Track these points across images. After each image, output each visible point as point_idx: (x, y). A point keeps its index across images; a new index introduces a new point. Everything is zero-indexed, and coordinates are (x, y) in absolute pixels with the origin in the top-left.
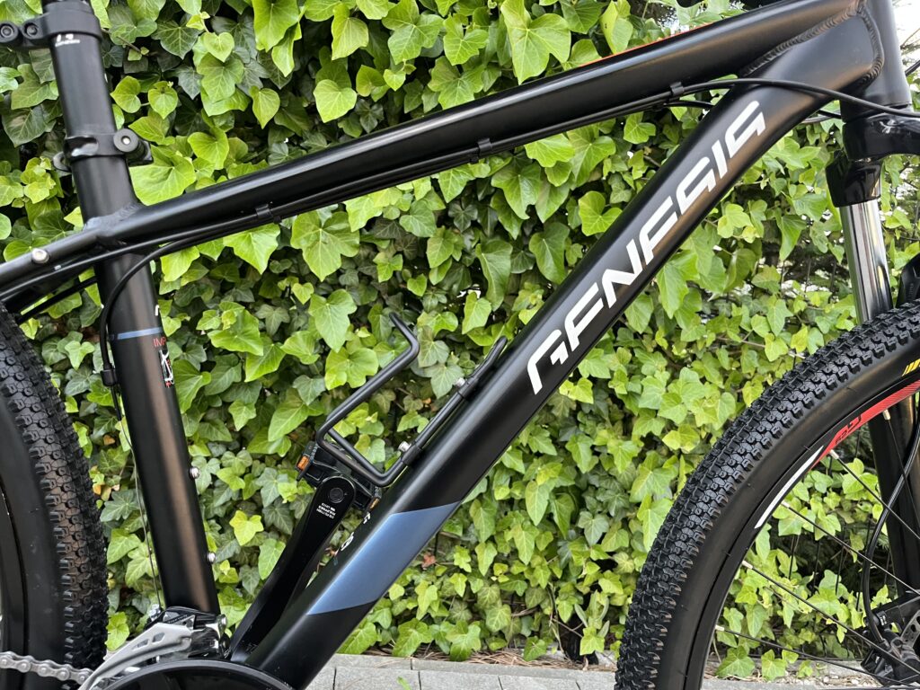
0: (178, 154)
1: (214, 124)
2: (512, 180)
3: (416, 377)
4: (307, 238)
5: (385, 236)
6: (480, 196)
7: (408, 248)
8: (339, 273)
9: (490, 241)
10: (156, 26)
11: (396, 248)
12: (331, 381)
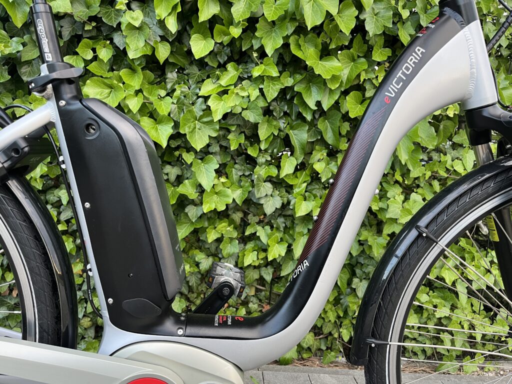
0: (115, 82)
1: (134, 64)
2: (306, 87)
3: (255, 204)
4: (189, 127)
5: (234, 123)
6: (288, 97)
7: (248, 129)
8: (208, 145)
9: (295, 123)
10: (99, 9)
11: (240, 130)
12: (206, 208)
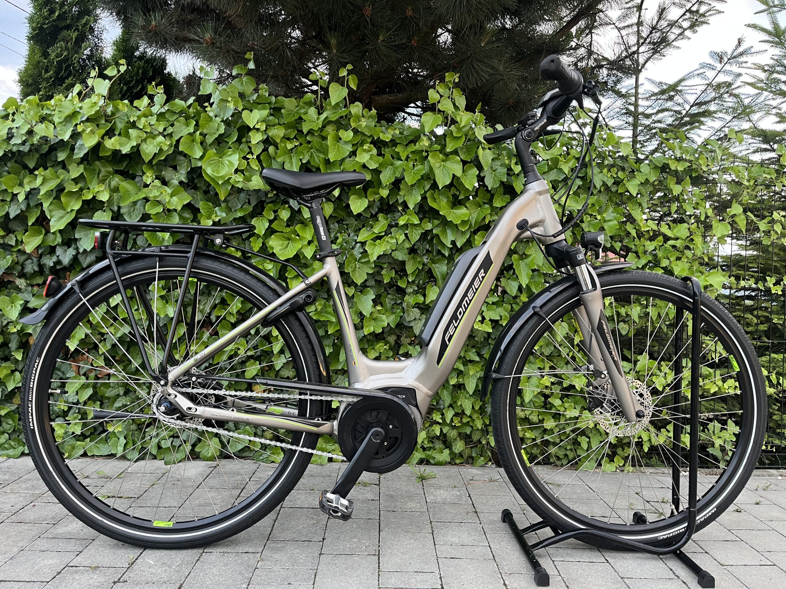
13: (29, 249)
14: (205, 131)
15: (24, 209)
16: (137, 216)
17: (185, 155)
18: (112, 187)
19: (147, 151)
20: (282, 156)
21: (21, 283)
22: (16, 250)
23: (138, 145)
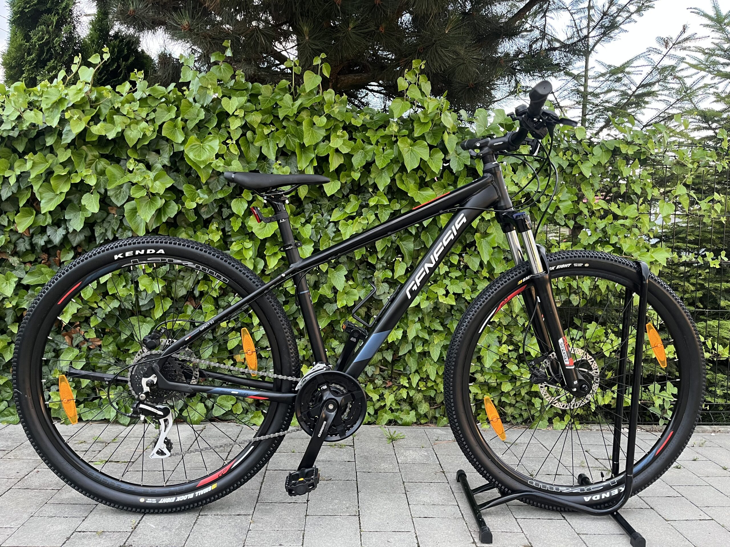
13: (21, 229)
14: (186, 117)
15: (15, 192)
16: (123, 199)
17: (167, 140)
18: (98, 170)
19: (131, 136)
20: (259, 140)
21: (14, 260)
22: (8, 230)
23: (123, 131)
